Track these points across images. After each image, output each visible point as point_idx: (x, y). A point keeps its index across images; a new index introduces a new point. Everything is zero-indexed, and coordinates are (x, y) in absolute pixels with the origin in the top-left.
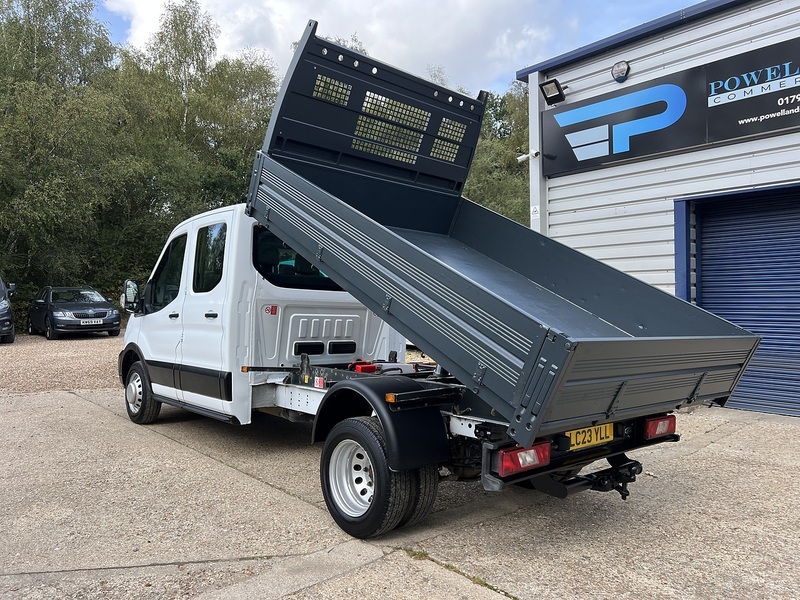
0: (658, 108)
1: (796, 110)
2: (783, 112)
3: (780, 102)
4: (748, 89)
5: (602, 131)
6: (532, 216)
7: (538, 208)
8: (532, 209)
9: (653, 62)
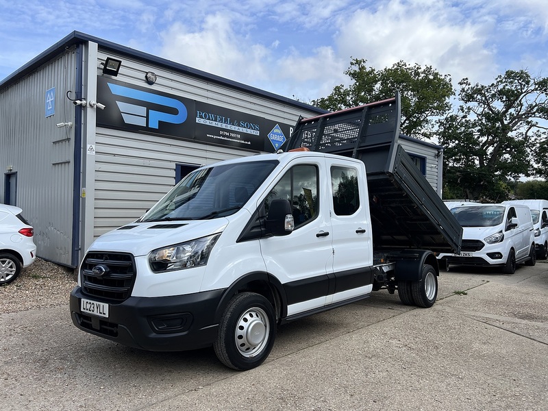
0: (173, 111)
1: (226, 139)
2: (221, 138)
3: (221, 133)
4: (211, 122)
5: (143, 110)
6: (88, 152)
7: (94, 146)
8: (88, 146)
9: (167, 83)
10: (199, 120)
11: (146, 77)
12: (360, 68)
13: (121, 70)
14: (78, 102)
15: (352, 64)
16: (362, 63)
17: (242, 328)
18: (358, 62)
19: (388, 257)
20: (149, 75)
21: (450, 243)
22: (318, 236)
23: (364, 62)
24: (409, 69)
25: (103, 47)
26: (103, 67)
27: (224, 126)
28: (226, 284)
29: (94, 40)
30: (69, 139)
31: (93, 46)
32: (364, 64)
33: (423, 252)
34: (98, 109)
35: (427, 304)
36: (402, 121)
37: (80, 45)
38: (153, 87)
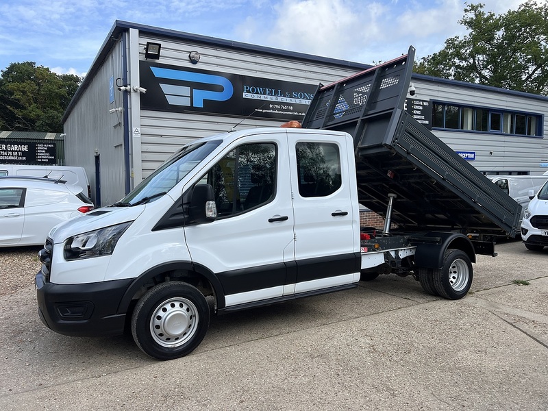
0: (218, 88)
1: (276, 112)
2: (271, 111)
3: (271, 106)
4: (259, 95)
5: (186, 90)
6: (134, 134)
7: (139, 129)
8: (134, 129)
9: (211, 60)
10: (245, 95)
11: (189, 56)
12: (476, 15)
13: (162, 52)
14: (123, 88)
15: (466, 11)
16: (479, 9)
17: (159, 318)
18: (473, 8)
19: (409, 240)
20: (192, 54)
21: (497, 222)
22: (271, 221)
23: (481, 7)
24: (541, 9)
25: (144, 32)
26: (145, 52)
27: (274, 99)
28: (136, 273)
29: (135, 27)
30: (120, 124)
31: (134, 33)
32: (482, 10)
33: (449, 235)
34: (141, 94)
35: (453, 296)
36: (530, 72)
37: (124, 33)
38: (197, 66)
